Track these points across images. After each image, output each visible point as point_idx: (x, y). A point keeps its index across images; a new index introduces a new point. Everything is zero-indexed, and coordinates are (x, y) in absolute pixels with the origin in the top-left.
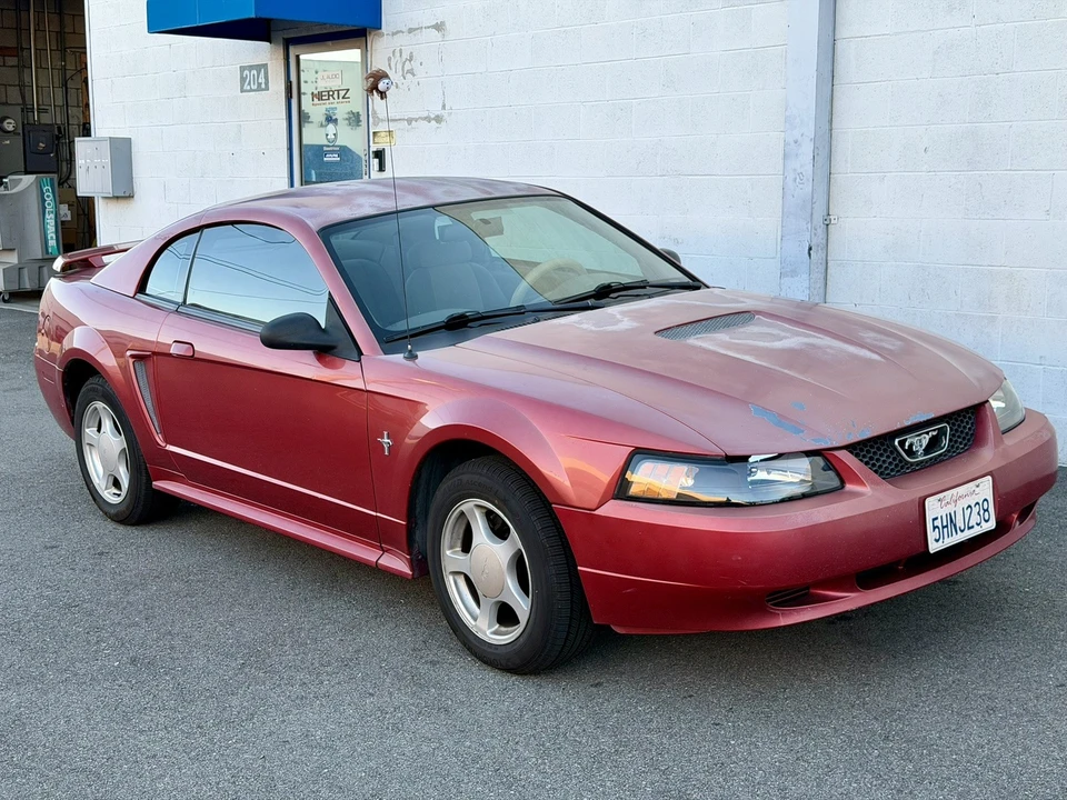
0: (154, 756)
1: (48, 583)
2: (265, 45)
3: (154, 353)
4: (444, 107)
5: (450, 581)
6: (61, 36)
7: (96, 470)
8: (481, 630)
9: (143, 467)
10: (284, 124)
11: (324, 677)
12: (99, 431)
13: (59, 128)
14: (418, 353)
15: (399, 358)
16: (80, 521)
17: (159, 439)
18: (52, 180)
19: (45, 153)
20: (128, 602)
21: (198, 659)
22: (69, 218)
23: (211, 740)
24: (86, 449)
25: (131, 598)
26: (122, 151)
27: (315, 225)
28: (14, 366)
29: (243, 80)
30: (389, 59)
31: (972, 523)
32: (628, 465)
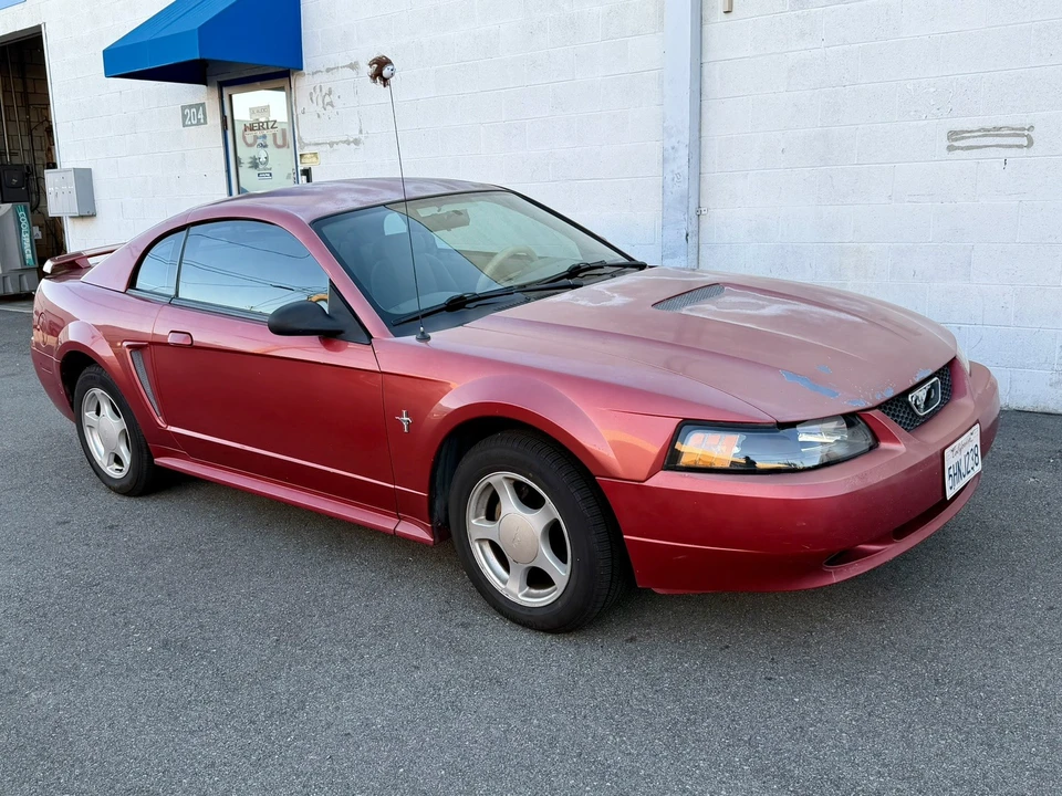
0: (213, 764)
1: (66, 560)
2: (202, 88)
3: (151, 343)
4: (361, 132)
5: (476, 548)
6: (25, 95)
7: (97, 449)
8: (512, 594)
9: (144, 446)
10: (222, 150)
11: (363, 650)
12: (98, 413)
13: (28, 167)
14: (430, 334)
15: (411, 339)
16: (86, 494)
17: (160, 421)
18: (25, 207)
19: (17, 187)
20: (148, 578)
21: (231, 638)
22: (40, 237)
23: (268, 738)
24: (87, 431)
25: (150, 573)
26: (84, 178)
27: (306, 218)
28: (7, 355)
29: (184, 117)
30: (311, 94)
31: (970, 469)
32: (676, 435)
